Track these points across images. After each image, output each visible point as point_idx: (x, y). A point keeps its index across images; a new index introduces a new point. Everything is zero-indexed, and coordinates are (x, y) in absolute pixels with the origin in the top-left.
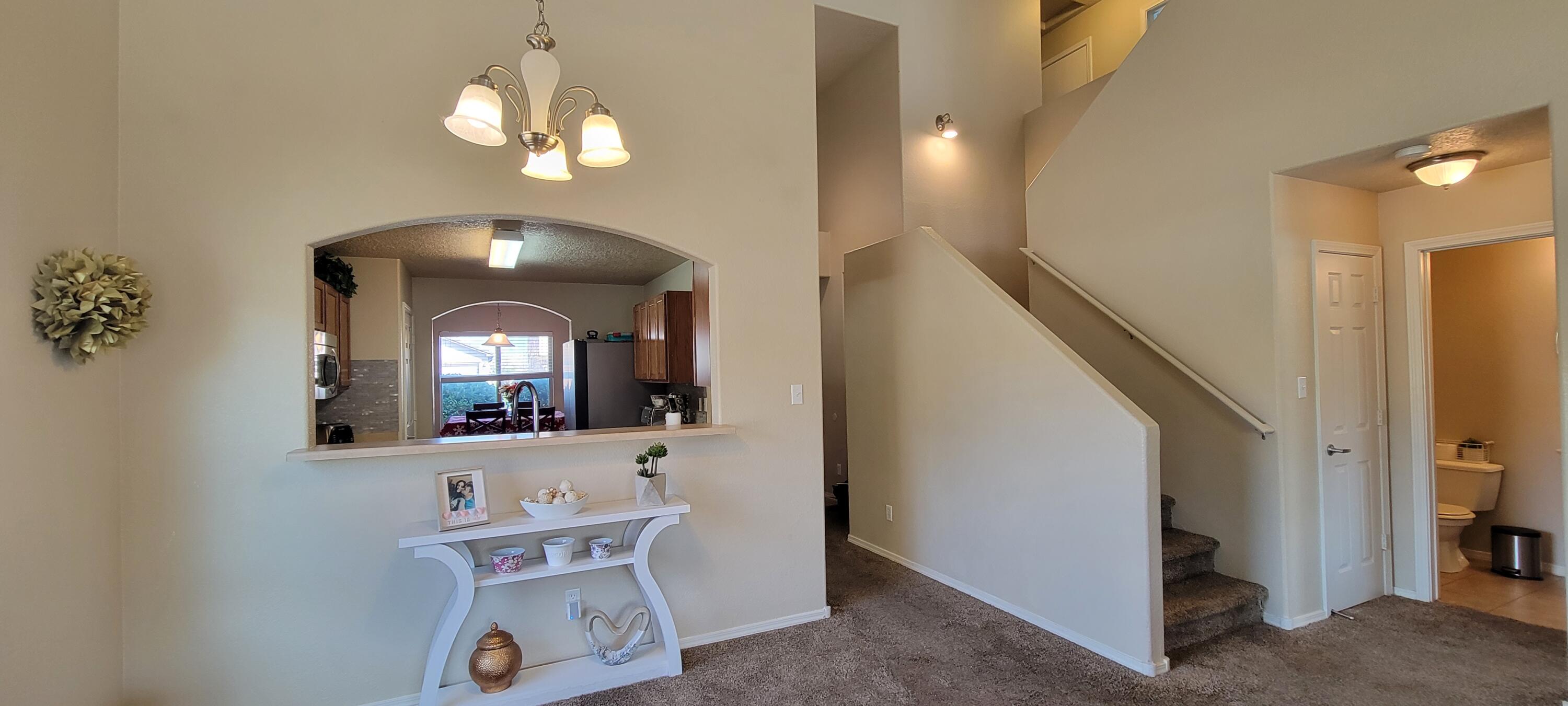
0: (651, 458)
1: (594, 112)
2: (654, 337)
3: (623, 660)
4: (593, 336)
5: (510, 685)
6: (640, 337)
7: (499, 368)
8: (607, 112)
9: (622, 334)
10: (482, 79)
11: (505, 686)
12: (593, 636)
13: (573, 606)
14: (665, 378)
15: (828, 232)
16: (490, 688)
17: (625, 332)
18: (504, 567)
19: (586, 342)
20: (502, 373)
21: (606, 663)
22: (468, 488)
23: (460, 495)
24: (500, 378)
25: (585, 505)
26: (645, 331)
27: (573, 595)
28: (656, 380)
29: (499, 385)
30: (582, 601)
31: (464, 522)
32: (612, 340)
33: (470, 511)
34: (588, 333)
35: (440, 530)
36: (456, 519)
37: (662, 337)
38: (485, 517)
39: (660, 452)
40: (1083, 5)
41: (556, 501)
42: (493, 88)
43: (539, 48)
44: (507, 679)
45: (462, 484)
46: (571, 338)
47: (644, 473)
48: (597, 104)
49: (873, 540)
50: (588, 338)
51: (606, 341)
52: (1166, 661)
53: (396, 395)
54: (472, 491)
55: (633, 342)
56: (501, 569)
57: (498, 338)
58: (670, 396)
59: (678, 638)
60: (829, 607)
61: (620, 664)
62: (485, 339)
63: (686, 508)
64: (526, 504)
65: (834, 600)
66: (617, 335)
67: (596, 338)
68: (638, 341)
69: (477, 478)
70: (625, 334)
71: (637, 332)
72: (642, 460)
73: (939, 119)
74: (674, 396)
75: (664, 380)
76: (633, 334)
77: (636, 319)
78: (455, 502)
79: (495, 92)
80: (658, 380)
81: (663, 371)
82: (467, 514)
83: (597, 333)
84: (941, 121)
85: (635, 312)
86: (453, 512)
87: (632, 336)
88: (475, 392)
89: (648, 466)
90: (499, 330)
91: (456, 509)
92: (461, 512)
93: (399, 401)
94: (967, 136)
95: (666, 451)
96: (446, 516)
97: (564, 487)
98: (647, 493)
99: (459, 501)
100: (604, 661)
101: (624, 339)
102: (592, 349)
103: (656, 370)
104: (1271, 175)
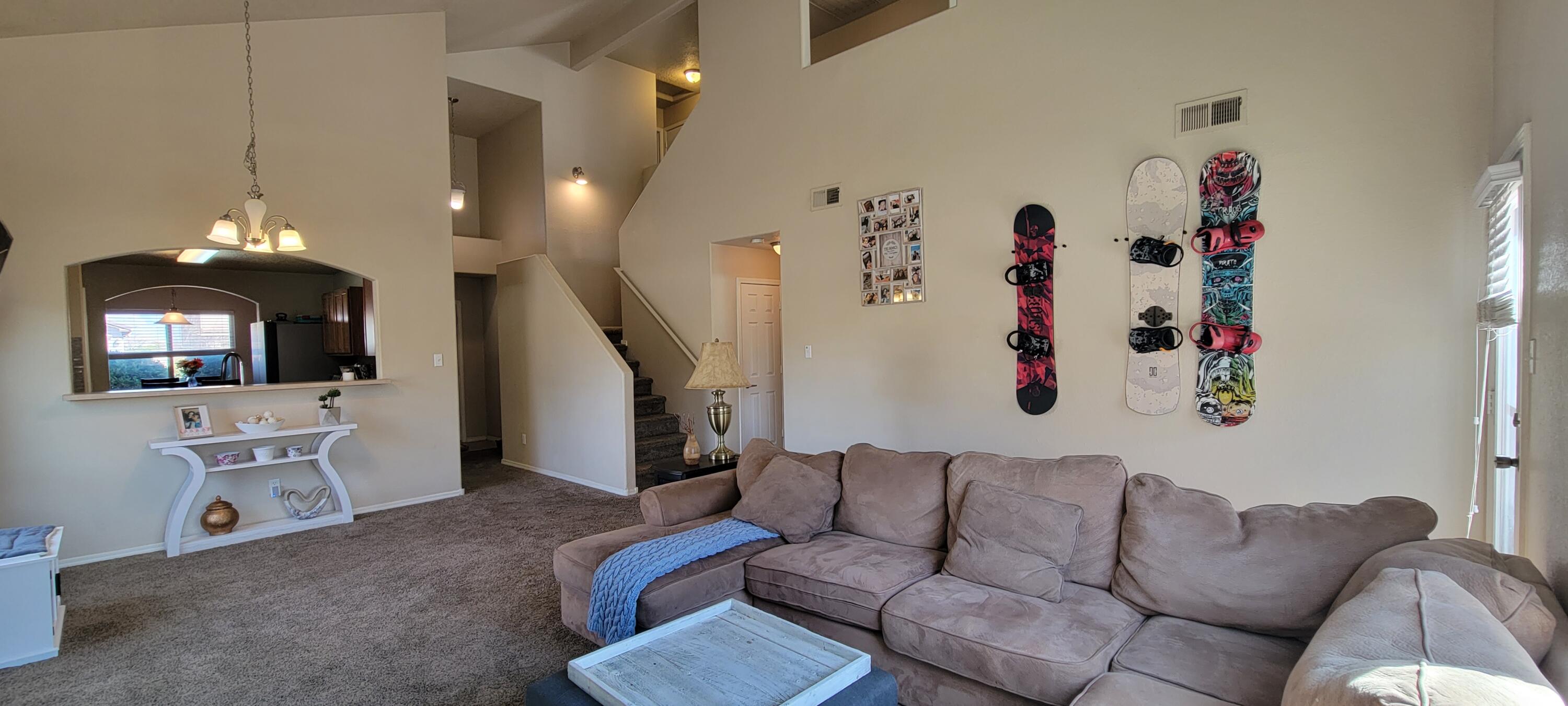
0: (329, 398)
1: (286, 229)
2: (340, 319)
3: (312, 516)
4: (282, 317)
5: (231, 531)
6: (328, 318)
7: (170, 344)
8: (293, 229)
9: (311, 317)
10: (226, 217)
11: (228, 531)
12: (290, 503)
13: (275, 489)
14: (349, 352)
15: (499, 240)
16: (218, 532)
17: (313, 313)
18: (226, 461)
19: (276, 324)
20: (174, 350)
21: (300, 519)
22: (197, 416)
23: (191, 420)
24: (170, 354)
25: (281, 423)
26: (332, 315)
27: (275, 483)
28: (342, 353)
29: (171, 362)
30: (281, 487)
31: (195, 435)
32: (301, 321)
33: (199, 429)
34: (277, 315)
35: (179, 439)
36: (188, 433)
37: (346, 319)
38: (210, 433)
39: (335, 394)
40: (690, 92)
41: (262, 423)
42: (232, 221)
43: (255, 198)
44: (229, 527)
45: (192, 413)
46: (258, 318)
47: (325, 407)
48: (287, 224)
49: (515, 460)
50: (277, 320)
51: (295, 323)
52: (636, 489)
53: (81, 367)
54: (199, 417)
55: (322, 323)
56: (223, 462)
57: (174, 317)
58: (355, 365)
59: (353, 508)
60: (464, 489)
61: (310, 518)
62: (159, 317)
63: (355, 426)
64: (240, 425)
65: (467, 485)
66: (307, 318)
67: (285, 320)
68: (326, 322)
69: (203, 410)
70: (313, 317)
71: (326, 316)
72: (323, 399)
73: (575, 170)
74: (359, 366)
75: (348, 353)
76: (321, 317)
77: (324, 305)
78: (188, 424)
79: (233, 223)
80: (344, 353)
81: (348, 347)
82: (197, 431)
83: (286, 315)
84: (577, 172)
85: (324, 300)
86: (188, 430)
87: (321, 318)
88: (139, 368)
89: (328, 402)
90: (174, 309)
91: (189, 427)
92: (193, 430)
93: (85, 372)
94: (596, 180)
95: (340, 393)
96: (183, 431)
97: (267, 415)
98: (326, 418)
99: (191, 424)
100: (298, 517)
101: (313, 321)
102: (281, 329)
103: (343, 346)
104: (710, 244)
